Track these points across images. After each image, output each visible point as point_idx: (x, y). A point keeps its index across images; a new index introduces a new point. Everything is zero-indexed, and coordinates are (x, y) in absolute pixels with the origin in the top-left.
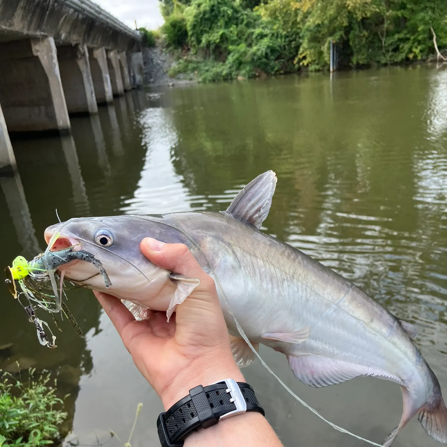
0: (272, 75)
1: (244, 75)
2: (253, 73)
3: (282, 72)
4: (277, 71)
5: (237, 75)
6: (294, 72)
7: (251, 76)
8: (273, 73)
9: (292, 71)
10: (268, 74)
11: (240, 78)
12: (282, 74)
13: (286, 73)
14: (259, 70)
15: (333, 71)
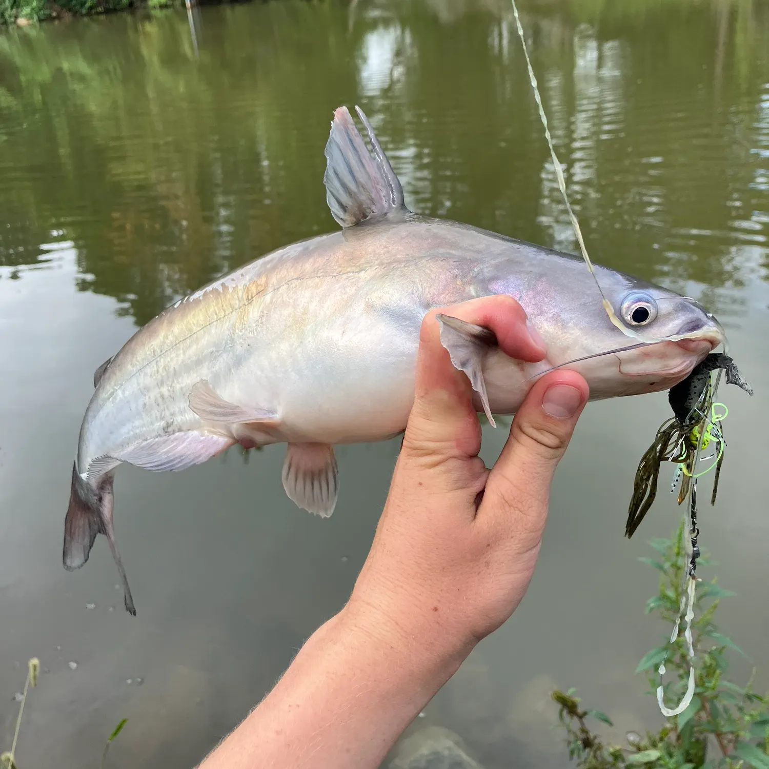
0: (82, 15)
1: (29, 16)
2: (47, 12)
3: (100, 9)
4: (91, 8)
5: (16, 17)
6: (122, 10)
7: (42, 18)
8: (84, 11)
9: (118, 7)
10: (75, 14)
11: (22, 21)
12: (101, 13)
13: (107, 11)
14: (56, 6)
15: (192, 7)
